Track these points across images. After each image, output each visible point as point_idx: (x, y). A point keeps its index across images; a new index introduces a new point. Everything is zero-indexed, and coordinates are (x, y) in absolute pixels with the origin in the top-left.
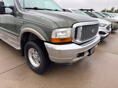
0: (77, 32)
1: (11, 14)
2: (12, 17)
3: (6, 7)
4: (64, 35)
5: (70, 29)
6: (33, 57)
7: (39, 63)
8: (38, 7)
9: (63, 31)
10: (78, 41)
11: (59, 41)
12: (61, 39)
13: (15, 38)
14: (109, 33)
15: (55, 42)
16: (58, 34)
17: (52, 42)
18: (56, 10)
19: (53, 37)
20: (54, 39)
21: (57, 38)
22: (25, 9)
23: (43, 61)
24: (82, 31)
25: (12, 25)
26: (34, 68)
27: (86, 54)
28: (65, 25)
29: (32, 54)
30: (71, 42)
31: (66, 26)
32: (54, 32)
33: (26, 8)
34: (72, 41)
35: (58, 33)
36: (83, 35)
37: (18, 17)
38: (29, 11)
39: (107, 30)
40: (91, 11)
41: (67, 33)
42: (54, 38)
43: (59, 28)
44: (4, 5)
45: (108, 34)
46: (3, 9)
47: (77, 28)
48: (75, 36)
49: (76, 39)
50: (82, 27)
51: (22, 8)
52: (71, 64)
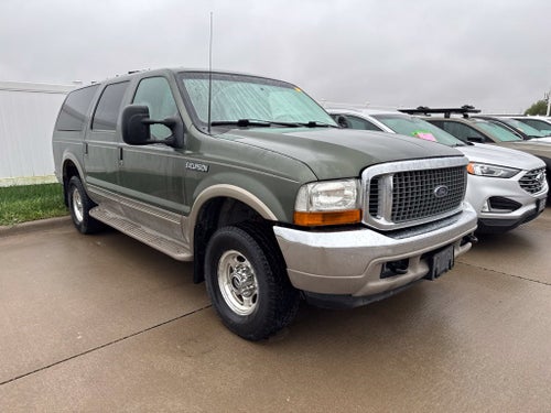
0: (377, 192)
1: (167, 143)
2: (168, 153)
3: (153, 123)
4: (336, 204)
5: (353, 183)
6: (233, 282)
7: (254, 301)
8: (253, 118)
9: (332, 191)
10: (382, 221)
11: (318, 222)
12: (325, 215)
13: (175, 219)
14: (538, 202)
15: (306, 222)
16: (315, 200)
17: (298, 222)
18: (312, 125)
19: (301, 207)
20: (302, 213)
21: (313, 209)
22: (212, 128)
23: (270, 287)
24: (395, 191)
25: (166, 177)
26: (236, 320)
27: (414, 269)
28: (338, 171)
29: (232, 271)
30: (358, 226)
31: (340, 176)
32: (303, 192)
33: (214, 124)
34: (363, 222)
35: (317, 194)
36: (397, 207)
37: (188, 152)
38: (226, 132)
39: (523, 190)
40: (466, 116)
41: (346, 196)
42: (305, 210)
43: (319, 181)
44: (148, 117)
45: (533, 207)
46: (144, 127)
47: (375, 181)
48: (370, 206)
49: (375, 216)
50: (391, 178)
51: (203, 123)
52: (361, 303)
